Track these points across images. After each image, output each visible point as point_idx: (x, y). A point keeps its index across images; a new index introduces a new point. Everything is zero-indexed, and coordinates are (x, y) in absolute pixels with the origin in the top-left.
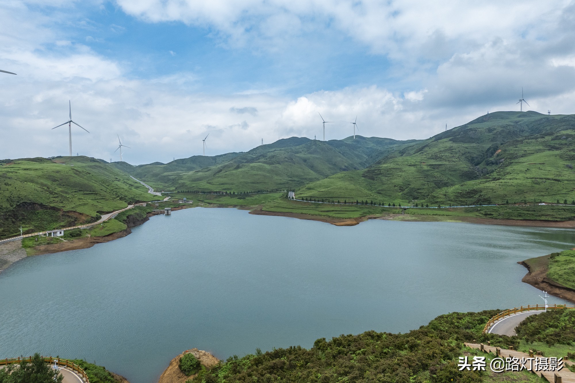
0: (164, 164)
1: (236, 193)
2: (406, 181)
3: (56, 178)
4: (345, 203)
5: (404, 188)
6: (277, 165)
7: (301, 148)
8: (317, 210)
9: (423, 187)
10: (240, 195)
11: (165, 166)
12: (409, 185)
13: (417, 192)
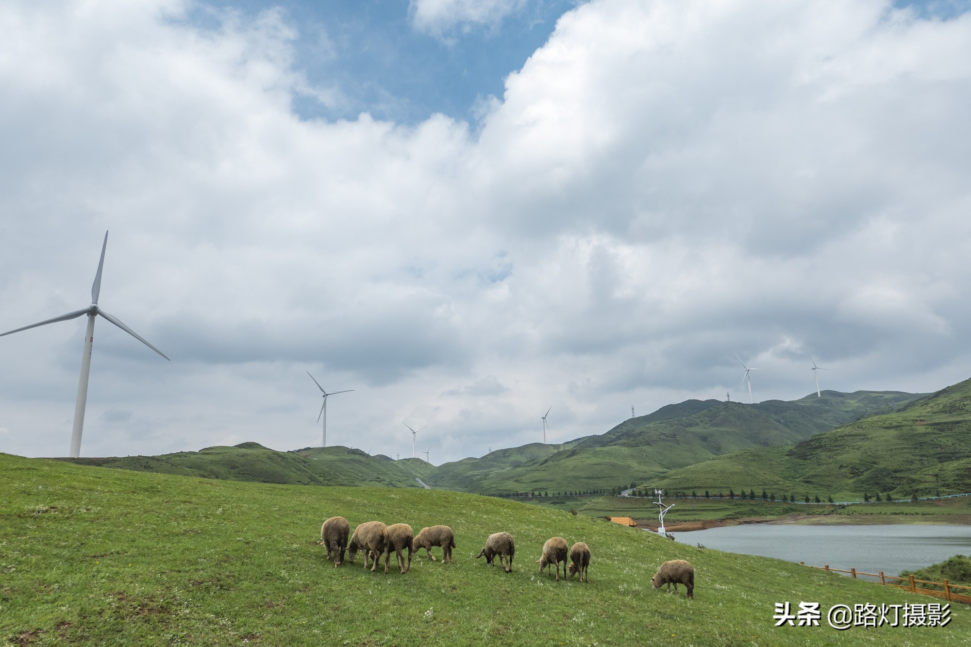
0: (477, 459)
1: (550, 495)
2: (869, 456)
3: (238, 463)
4: (707, 496)
5: (861, 470)
6: (646, 448)
7: (699, 418)
8: (652, 511)
9: (909, 467)
10: (557, 498)
11: (477, 461)
12: (874, 463)
13: (892, 477)
